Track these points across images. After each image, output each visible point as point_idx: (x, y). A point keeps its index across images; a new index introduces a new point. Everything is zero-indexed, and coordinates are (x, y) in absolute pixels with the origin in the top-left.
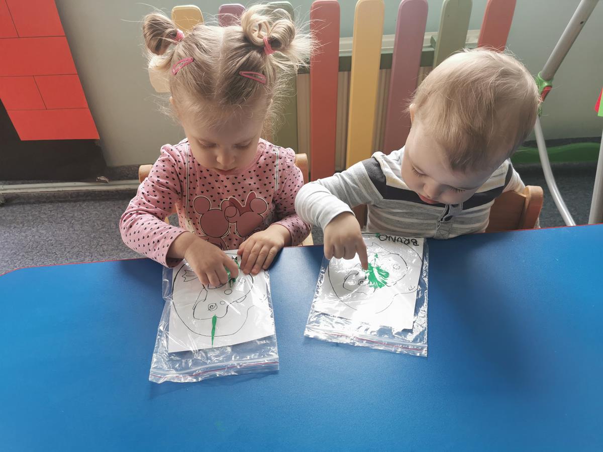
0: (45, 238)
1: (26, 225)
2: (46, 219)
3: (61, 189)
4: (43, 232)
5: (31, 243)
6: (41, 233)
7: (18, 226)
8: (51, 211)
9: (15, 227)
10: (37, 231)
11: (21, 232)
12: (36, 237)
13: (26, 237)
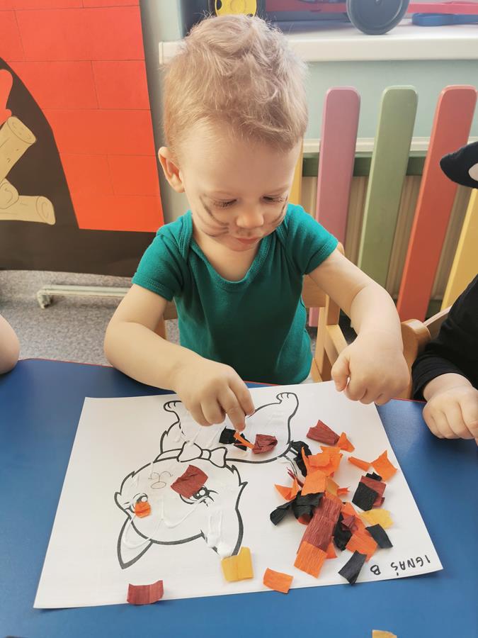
0: (91, 347)
1: (71, 330)
2: (93, 326)
3: (111, 295)
4: (90, 339)
5: (76, 351)
6: (87, 341)
7: (63, 331)
8: (98, 318)
9: (59, 332)
10: (83, 338)
11: (66, 337)
12: (82, 345)
13: (71, 343)
